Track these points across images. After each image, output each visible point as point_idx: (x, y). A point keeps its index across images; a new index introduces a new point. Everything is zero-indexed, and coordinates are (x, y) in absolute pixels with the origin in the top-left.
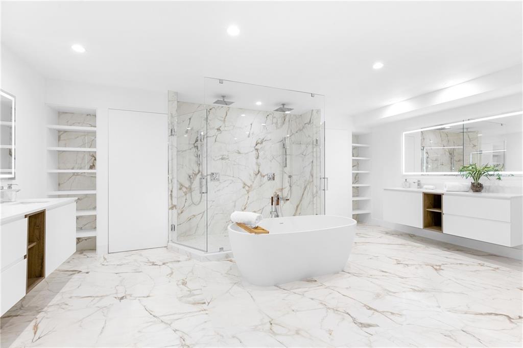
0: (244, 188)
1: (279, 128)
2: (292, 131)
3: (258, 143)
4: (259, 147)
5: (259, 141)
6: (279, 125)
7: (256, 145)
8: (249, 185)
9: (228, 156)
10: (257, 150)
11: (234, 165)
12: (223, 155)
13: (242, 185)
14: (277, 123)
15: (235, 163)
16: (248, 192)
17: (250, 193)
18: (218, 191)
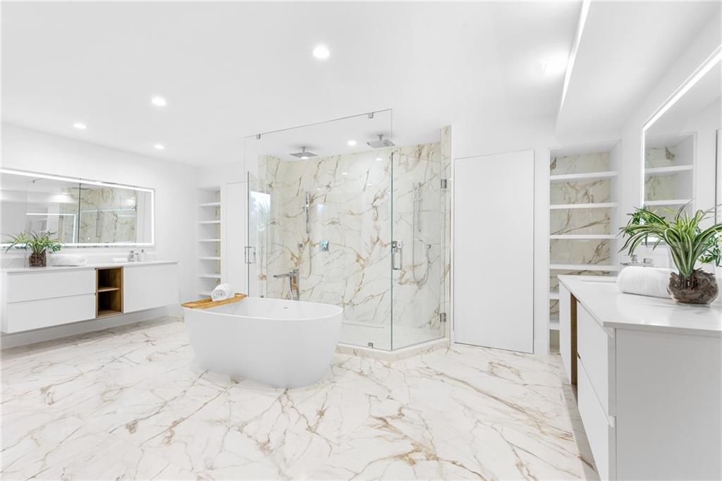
0: (358, 261)
1: (410, 170)
2: (434, 170)
3: (378, 198)
4: (378, 203)
5: (379, 195)
6: (411, 164)
7: (375, 200)
8: (365, 258)
9: (338, 219)
10: (375, 207)
11: (346, 230)
12: (333, 219)
13: (355, 258)
14: (406, 163)
15: (347, 228)
16: (363, 267)
17: (365, 269)
18: (327, 263)
